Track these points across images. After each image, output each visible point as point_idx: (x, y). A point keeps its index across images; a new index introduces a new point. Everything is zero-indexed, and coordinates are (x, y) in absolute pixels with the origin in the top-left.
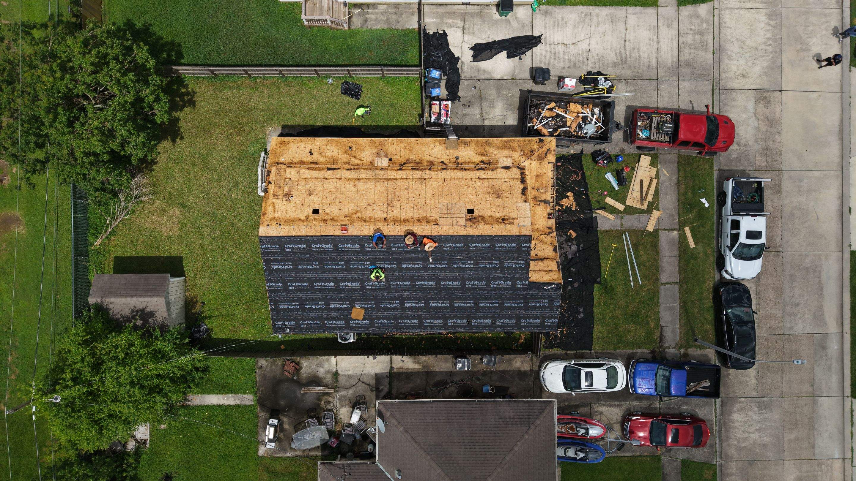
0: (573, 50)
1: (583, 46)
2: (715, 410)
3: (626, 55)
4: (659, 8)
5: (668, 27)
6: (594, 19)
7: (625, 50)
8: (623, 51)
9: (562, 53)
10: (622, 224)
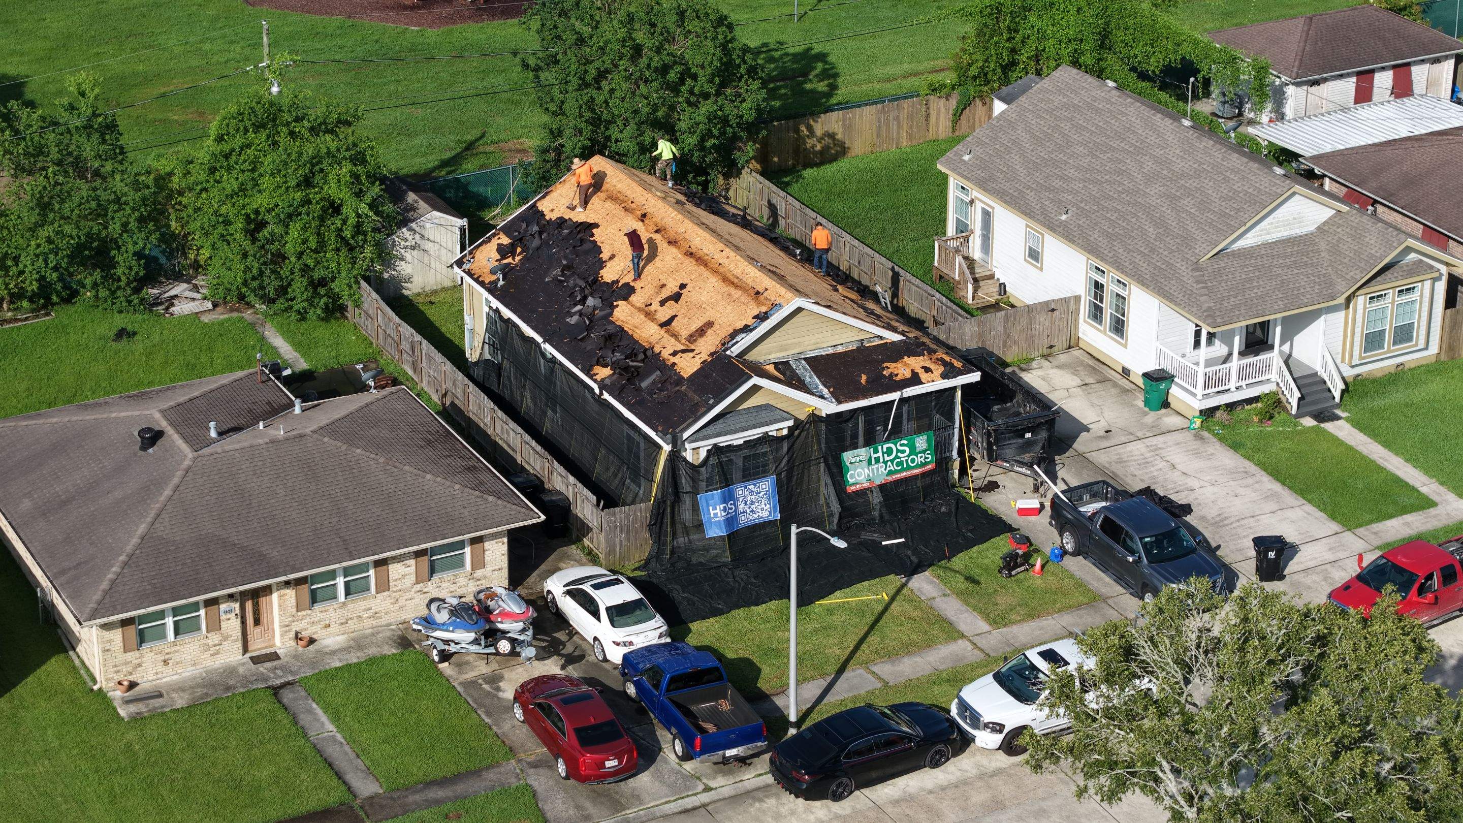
0: (1176, 475)
1: (1193, 483)
2: (670, 802)
3: (1232, 523)
4: (1349, 533)
5: (1330, 549)
6: (1250, 481)
7: (1238, 521)
8: (1233, 519)
9: (1157, 467)
10: (934, 598)
